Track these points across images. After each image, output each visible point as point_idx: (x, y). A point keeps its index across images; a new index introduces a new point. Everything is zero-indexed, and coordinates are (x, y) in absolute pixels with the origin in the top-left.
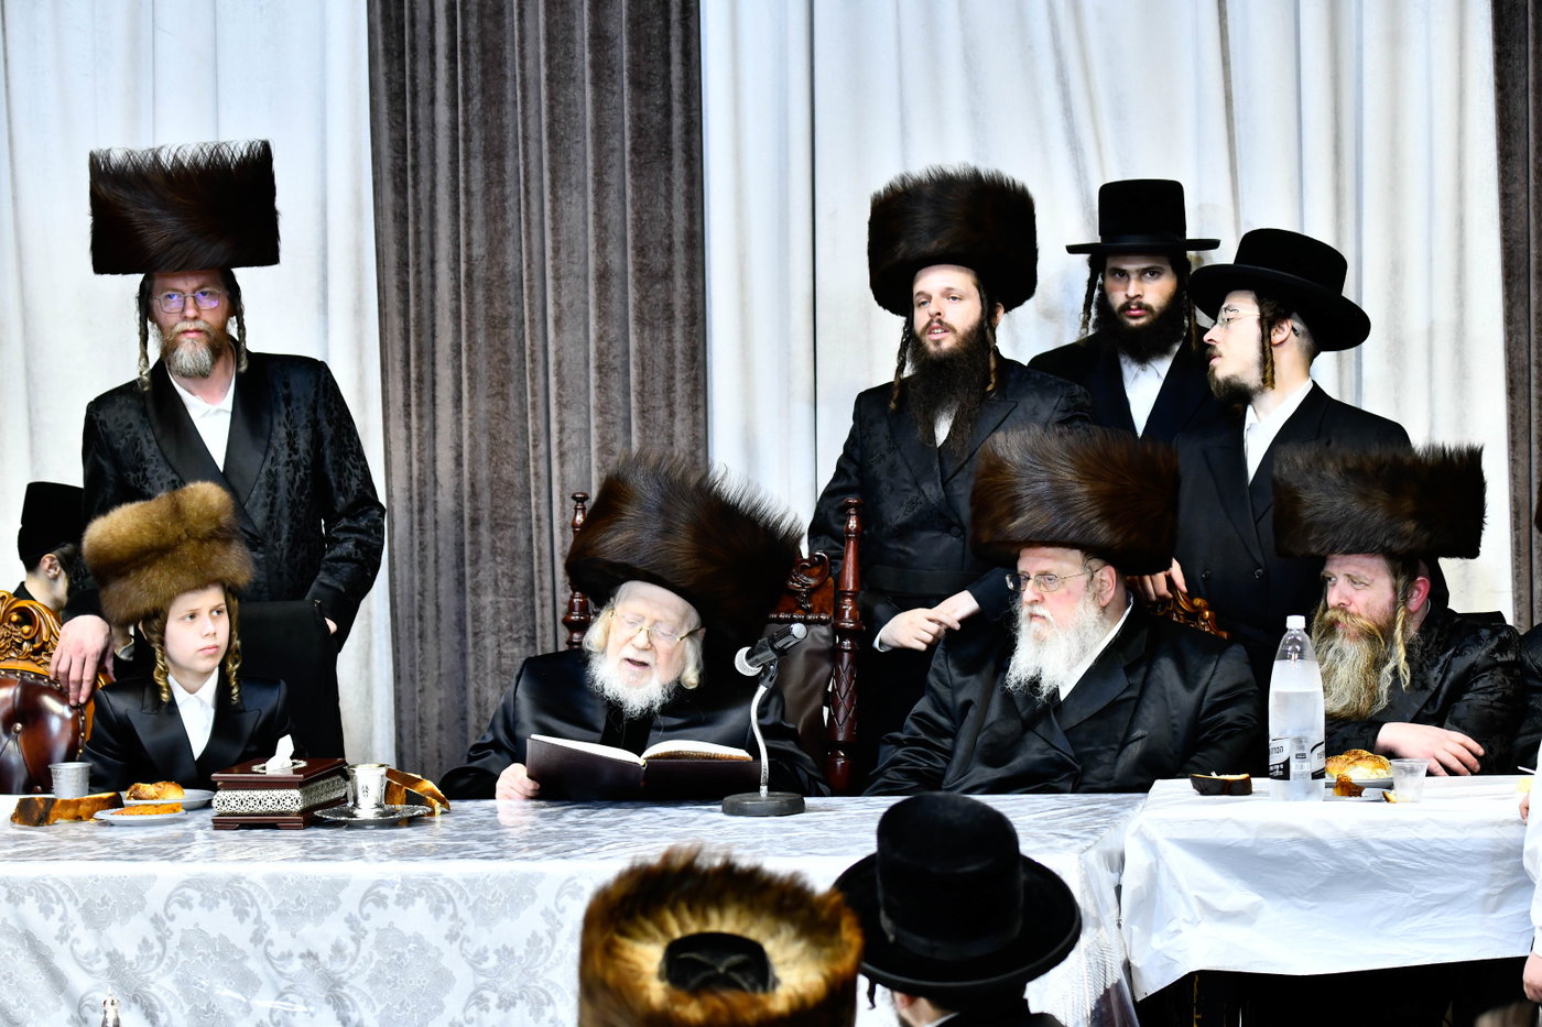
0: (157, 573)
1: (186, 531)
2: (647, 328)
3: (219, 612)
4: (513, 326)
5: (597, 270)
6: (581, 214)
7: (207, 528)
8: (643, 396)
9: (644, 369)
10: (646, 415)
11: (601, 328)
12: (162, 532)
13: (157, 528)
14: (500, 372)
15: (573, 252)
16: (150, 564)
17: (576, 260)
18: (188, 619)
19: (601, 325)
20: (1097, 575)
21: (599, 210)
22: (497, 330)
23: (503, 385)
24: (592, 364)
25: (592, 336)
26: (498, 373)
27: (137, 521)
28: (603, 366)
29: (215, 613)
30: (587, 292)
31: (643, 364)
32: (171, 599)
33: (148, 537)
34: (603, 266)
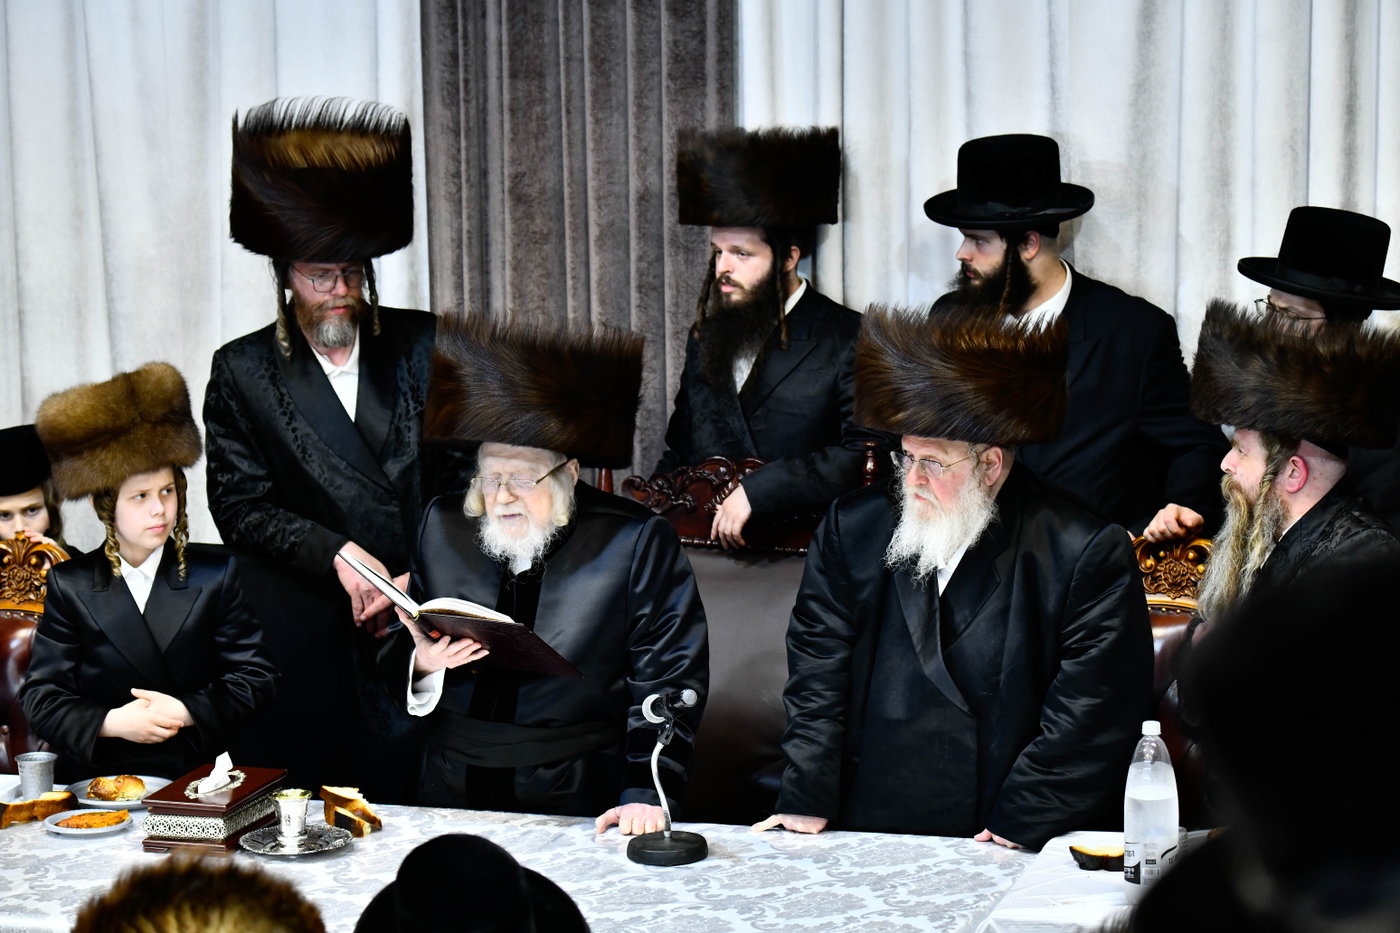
0: (110, 455)
1: (140, 414)
2: (682, 251)
3: (169, 491)
4: (554, 241)
5: (638, 192)
6: (623, 134)
7: (159, 412)
8: (677, 318)
9: (678, 291)
10: (680, 336)
11: (641, 249)
12: (116, 415)
13: (112, 410)
14: (541, 287)
15: (614, 172)
16: (105, 445)
17: (616, 180)
18: (139, 498)
19: (642, 245)
20: (984, 457)
21: (638, 133)
22: (537, 246)
23: (544, 300)
24: (633, 284)
25: (633, 256)
26: (538, 287)
27: (93, 403)
28: (643, 286)
29: (165, 492)
30: (627, 211)
31: (677, 287)
32: (122, 480)
33: (102, 420)
34: (643, 188)
